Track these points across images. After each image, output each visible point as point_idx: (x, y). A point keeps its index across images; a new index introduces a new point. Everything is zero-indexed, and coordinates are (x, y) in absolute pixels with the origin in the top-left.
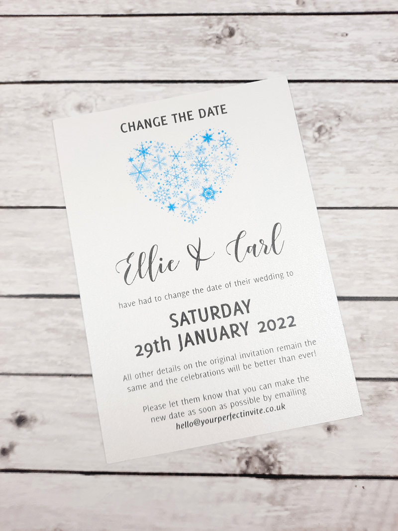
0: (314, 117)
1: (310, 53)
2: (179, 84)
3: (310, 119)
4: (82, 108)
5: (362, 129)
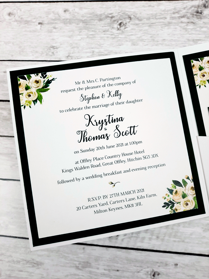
0: (118, 18)
2: (56, 3)
3: (116, 19)
4: (11, 15)
5: (142, 23)
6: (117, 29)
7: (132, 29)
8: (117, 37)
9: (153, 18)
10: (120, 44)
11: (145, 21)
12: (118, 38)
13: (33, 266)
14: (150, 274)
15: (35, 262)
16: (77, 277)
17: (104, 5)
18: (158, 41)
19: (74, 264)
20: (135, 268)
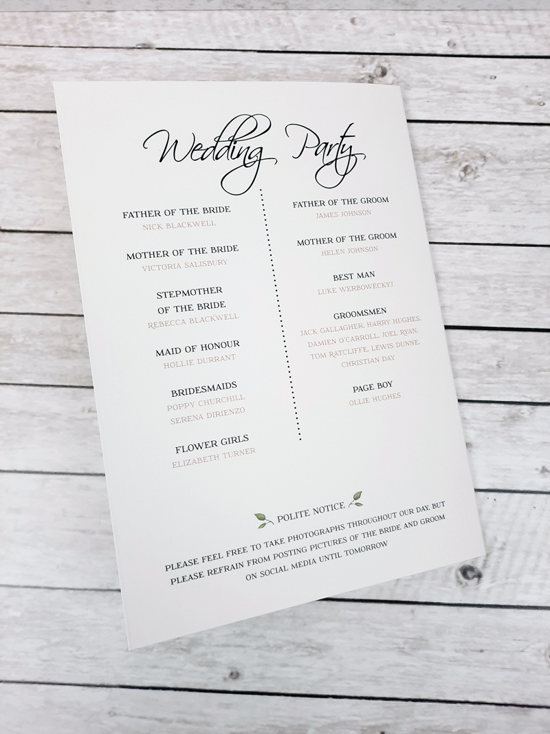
0: (460, 157)
1: (459, 94)
3: (456, 159)
5: (506, 169)
6: (459, 179)
7: (489, 180)
8: (461, 194)
9: (528, 160)
10: (468, 209)
11: (513, 164)
12: (461, 196)
13: (311, 654)
14: (545, 655)
15: (314, 645)
16: (402, 670)
17: (430, 130)
18: (540, 205)
19: (396, 644)
20: (514, 643)
